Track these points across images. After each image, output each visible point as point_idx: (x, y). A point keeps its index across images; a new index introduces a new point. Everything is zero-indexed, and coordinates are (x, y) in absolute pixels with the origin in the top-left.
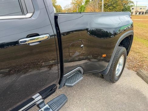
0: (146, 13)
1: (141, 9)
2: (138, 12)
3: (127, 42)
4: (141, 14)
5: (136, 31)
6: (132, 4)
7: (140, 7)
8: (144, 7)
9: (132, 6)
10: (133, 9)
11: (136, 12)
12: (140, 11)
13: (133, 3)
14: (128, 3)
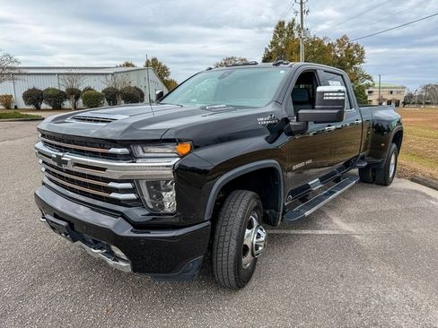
0: (404, 103)
1: (391, 93)
2: (384, 100)
3: (398, 137)
4: (393, 104)
5: (405, 129)
6: (367, 82)
7: (389, 88)
8: (399, 88)
9: (368, 86)
10: (370, 92)
11: (379, 100)
12: (390, 97)
13: (370, 78)
14: (357, 79)
